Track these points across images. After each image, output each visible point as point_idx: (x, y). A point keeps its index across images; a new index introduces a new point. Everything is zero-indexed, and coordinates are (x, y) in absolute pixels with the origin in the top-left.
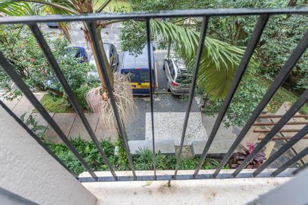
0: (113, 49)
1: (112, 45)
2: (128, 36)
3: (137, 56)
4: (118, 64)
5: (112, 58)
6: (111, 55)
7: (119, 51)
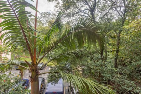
0: (43, 80)
1: (44, 78)
2: (51, 76)
3: (55, 85)
4: (44, 89)
5: (42, 85)
6: (42, 84)
7: (46, 81)
